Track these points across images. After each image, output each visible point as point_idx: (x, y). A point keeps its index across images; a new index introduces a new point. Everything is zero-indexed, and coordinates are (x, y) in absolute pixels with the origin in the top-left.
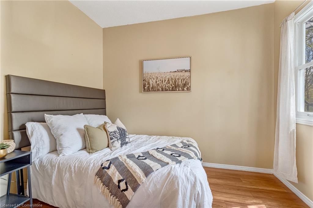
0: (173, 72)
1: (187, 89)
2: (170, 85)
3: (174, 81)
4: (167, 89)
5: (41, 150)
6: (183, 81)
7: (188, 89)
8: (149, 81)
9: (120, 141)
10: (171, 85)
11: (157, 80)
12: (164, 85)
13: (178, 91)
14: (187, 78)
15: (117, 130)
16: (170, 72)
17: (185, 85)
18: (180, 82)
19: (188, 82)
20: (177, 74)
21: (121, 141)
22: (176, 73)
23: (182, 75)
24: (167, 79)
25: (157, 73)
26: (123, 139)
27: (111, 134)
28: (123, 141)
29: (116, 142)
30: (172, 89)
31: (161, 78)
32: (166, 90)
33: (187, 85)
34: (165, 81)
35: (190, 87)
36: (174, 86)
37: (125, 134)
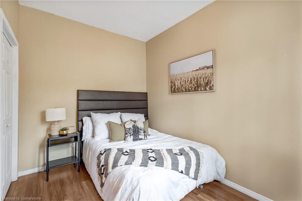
0: (195, 71)
1: (209, 89)
2: (192, 85)
3: (196, 81)
4: (190, 89)
5: (87, 134)
6: (205, 79)
7: (211, 88)
8: (175, 82)
9: (132, 137)
10: (194, 85)
11: (181, 81)
12: (187, 86)
13: (201, 91)
14: (209, 75)
15: (132, 128)
16: (193, 71)
17: (207, 84)
18: (202, 81)
19: (210, 80)
20: (199, 73)
21: (134, 137)
22: (198, 71)
23: (204, 73)
24: (190, 79)
25: (181, 74)
26: (136, 135)
27: (127, 130)
28: (136, 137)
29: (129, 137)
30: (195, 89)
31: (184, 79)
32: (189, 91)
33: (209, 84)
34: (188, 82)
35: (213, 86)
36: (196, 86)
37: (138, 132)
